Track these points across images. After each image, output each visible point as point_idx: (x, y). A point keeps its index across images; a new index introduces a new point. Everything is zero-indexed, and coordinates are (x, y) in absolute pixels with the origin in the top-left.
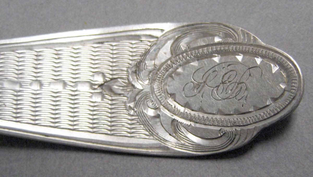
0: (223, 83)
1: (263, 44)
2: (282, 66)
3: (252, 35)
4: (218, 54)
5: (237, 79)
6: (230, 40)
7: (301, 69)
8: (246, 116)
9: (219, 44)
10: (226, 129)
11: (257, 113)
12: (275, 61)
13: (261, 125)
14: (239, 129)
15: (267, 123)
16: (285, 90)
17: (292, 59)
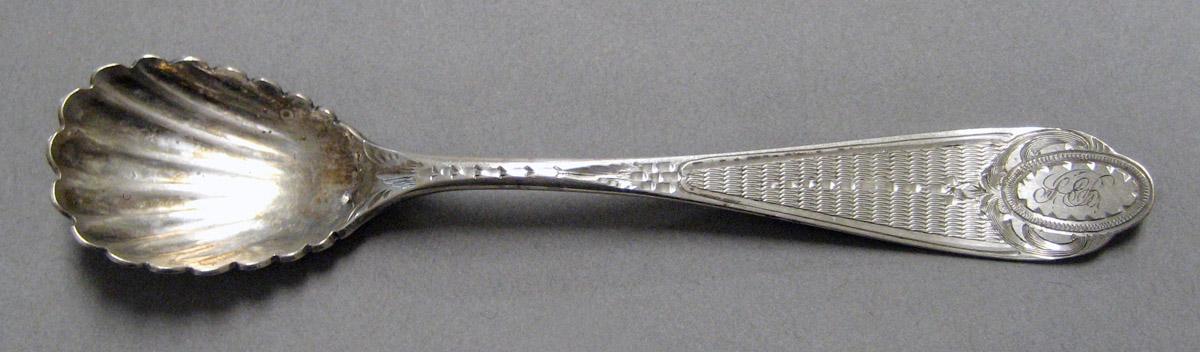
0: (1075, 190)
1: (1115, 153)
2: (1135, 175)
3: (1104, 144)
4: (1069, 160)
5: (1090, 187)
6: (1082, 148)
7: (1153, 178)
8: (1098, 223)
9: (1071, 151)
10: (1077, 234)
11: (1109, 220)
12: (1126, 169)
13: (1113, 231)
14: (1091, 235)
15: (1119, 229)
16: (1136, 198)
17: (1144, 169)
